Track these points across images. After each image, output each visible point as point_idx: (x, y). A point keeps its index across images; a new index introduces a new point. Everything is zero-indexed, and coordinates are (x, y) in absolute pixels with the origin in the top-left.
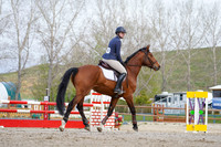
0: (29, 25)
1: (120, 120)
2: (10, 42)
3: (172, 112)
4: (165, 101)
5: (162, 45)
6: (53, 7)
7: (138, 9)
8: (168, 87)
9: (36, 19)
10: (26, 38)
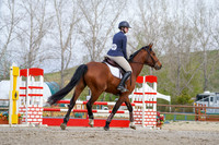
0: (71, 26)
1: (161, 119)
2: (54, 43)
3: (214, 111)
4: (207, 100)
5: (204, 45)
6: (95, 8)
7: (180, 9)
8: (209, 86)
9: (78, 20)
10: (69, 39)
